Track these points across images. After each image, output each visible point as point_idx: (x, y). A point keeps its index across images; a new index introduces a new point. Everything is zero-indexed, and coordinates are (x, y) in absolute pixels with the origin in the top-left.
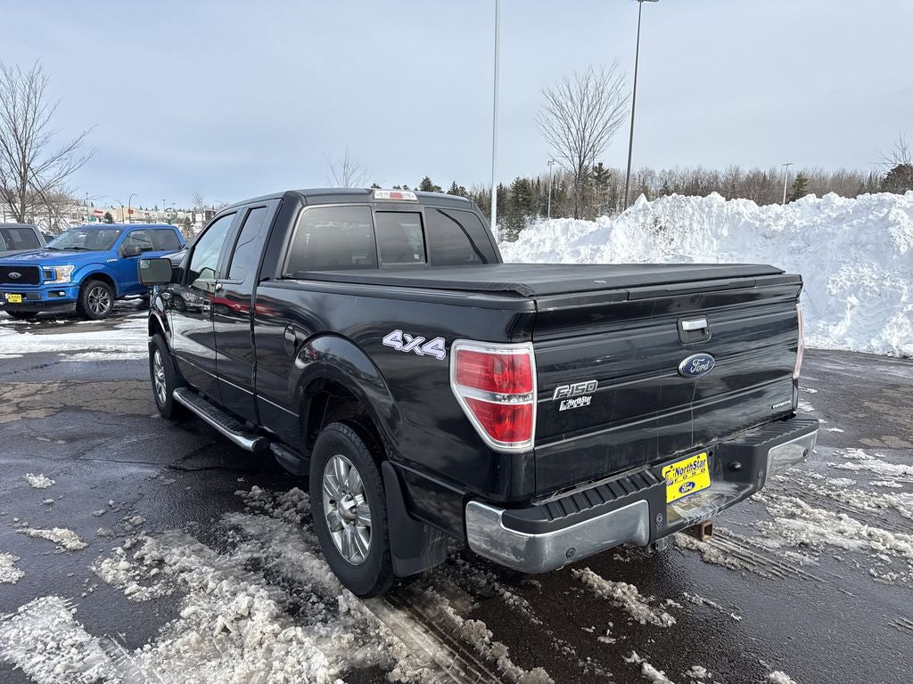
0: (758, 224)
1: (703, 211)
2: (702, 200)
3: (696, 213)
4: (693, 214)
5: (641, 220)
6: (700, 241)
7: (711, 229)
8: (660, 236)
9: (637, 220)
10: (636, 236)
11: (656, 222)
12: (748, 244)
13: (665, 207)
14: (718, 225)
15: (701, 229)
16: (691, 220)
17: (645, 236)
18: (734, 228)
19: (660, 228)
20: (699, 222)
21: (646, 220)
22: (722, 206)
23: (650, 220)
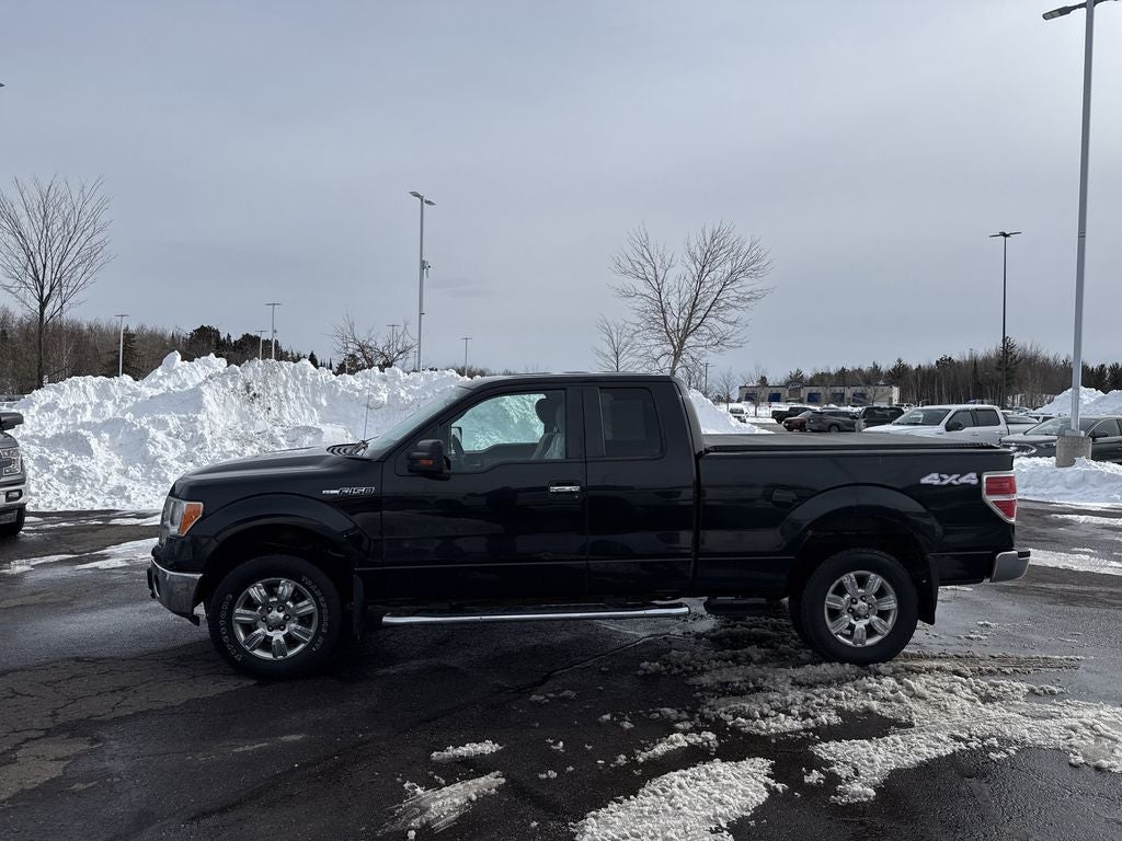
0: (357, 394)
1: (297, 378)
2: (294, 367)
3: (290, 380)
4: (287, 381)
5: (231, 385)
6: (299, 410)
7: (308, 399)
8: (256, 405)
9: (225, 385)
10: (228, 404)
11: (248, 388)
12: (353, 415)
13: (255, 371)
14: (314, 395)
15: (296, 398)
16: (285, 386)
17: (238, 403)
18: (332, 398)
19: (255, 395)
20: (293, 390)
21: (235, 384)
22: (315, 374)
23: (240, 385)
